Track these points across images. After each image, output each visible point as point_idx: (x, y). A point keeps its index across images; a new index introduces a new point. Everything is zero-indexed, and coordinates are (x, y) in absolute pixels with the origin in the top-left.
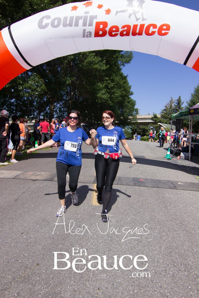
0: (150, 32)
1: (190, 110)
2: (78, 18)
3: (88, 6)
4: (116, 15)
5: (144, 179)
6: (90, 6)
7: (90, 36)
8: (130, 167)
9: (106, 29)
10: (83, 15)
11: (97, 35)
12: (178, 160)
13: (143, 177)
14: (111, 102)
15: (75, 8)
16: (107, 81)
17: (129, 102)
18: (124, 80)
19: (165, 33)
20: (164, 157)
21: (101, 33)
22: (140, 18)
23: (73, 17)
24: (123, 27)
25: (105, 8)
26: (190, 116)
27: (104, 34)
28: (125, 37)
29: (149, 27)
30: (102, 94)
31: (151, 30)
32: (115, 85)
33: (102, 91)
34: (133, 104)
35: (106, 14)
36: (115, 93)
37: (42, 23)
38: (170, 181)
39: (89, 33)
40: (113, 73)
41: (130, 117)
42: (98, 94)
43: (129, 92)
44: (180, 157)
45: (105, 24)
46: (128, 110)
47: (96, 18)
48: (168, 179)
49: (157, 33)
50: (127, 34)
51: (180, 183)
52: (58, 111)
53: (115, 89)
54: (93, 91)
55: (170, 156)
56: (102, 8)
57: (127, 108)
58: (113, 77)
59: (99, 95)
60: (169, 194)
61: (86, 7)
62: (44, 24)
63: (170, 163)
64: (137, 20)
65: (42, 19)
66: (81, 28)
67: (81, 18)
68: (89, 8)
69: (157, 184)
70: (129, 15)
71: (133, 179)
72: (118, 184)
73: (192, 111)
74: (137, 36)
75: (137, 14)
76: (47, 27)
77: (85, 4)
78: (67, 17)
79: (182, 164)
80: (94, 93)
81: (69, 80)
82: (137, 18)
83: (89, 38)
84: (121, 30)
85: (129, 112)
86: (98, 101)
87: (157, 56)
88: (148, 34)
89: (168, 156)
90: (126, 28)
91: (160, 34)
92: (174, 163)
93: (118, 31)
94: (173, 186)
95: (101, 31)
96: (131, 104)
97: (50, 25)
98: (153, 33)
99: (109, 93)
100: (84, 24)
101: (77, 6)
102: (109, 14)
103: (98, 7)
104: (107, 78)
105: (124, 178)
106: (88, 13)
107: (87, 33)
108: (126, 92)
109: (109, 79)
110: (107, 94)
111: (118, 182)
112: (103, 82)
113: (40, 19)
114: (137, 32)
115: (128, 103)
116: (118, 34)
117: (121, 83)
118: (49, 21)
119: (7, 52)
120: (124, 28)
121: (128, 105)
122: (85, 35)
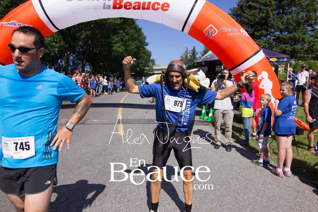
0: (156, 8)
1: (194, 63)
7: (110, 8)
8: (146, 113)
9: (122, 4)
11: (115, 7)
16: (122, 33)
17: (144, 53)
18: (138, 33)
19: (166, 9)
21: (118, 6)
24: (135, 3)
27: (120, 7)
28: (137, 10)
29: (154, 4)
30: (117, 47)
31: (156, 6)
32: (131, 37)
33: (117, 43)
34: (149, 55)
36: (130, 45)
39: (108, 6)
40: (127, 26)
41: (147, 68)
42: (113, 47)
43: (144, 43)
46: (144, 62)
49: (160, 8)
50: (139, 8)
52: (72, 64)
53: (130, 42)
54: (109, 44)
57: (143, 59)
58: (128, 30)
59: (115, 48)
66: (102, 2)
71: (148, 120)
72: (137, 123)
74: (146, 10)
76: (73, 0)
80: (109, 46)
81: (84, 34)
83: (109, 10)
84: (133, 5)
85: (144, 63)
86: (114, 54)
87: (162, 24)
88: (154, 9)
90: (137, 4)
91: (163, 9)
93: (132, 6)
95: (118, 5)
96: (147, 55)
98: (158, 9)
99: (124, 45)
104: (122, 31)
105: (142, 119)
107: (107, 6)
108: (141, 43)
109: (124, 32)
110: (123, 47)
112: (118, 35)
114: (146, 7)
116: (131, 8)
117: (136, 35)
121: (144, 56)
122: (105, 7)
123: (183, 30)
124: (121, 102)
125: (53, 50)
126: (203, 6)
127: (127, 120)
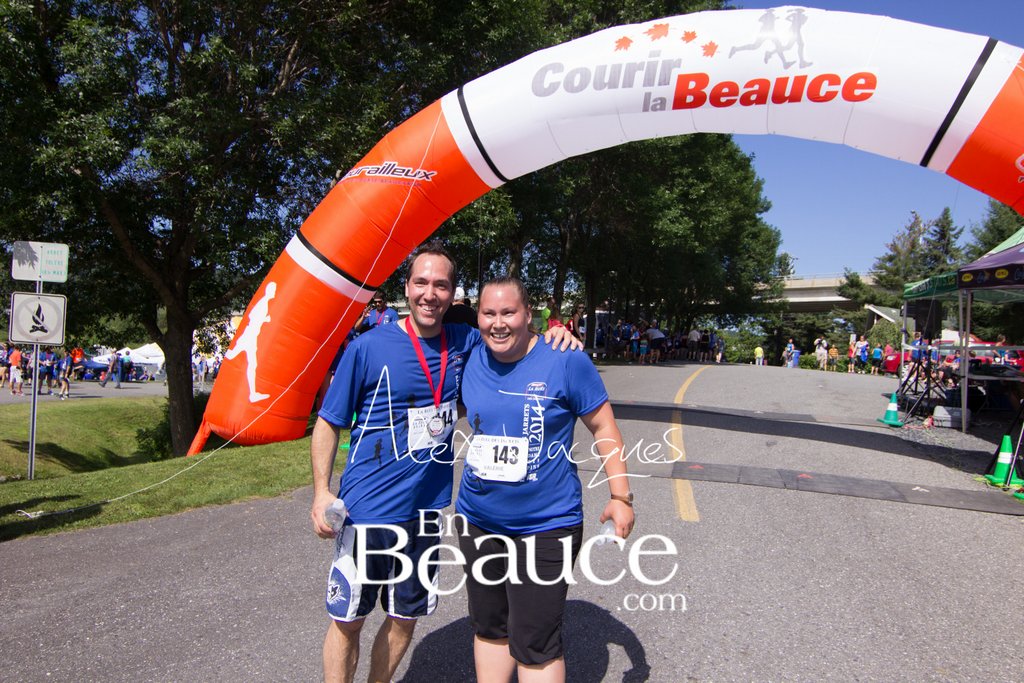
0: (822, 93)
1: (962, 274)
2: (632, 69)
3: (659, 38)
4: (730, 57)
5: (814, 475)
6: (663, 38)
7: (663, 108)
8: (768, 445)
9: (704, 90)
10: (646, 59)
11: (680, 103)
12: (924, 431)
13: (807, 470)
14: (697, 244)
15: (624, 43)
16: (687, 177)
17: (755, 236)
18: (740, 173)
19: (862, 94)
20: (878, 420)
21: (690, 99)
22: (794, 62)
23: (620, 66)
24: (748, 85)
25: (702, 40)
26: (960, 294)
27: (699, 101)
28: (754, 106)
29: (818, 81)
30: (669, 219)
31: (825, 88)
32: (712, 188)
33: (670, 210)
34: (771, 240)
35: (706, 54)
36: (711, 213)
37: (542, 82)
38: (889, 483)
39: (659, 102)
40: (703, 154)
41: (761, 286)
42: (657, 221)
43: (756, 202)
44: (933, 420)
45: (702, 79)
46: (752, 264)
47: (679, 66)
48: (883, 479)
49: (840, 95)
50: (761, 100)
51: (917, 488)
52: (526, 275)
53: (712, 203)
54: (643, 212)
55: (897, 418)
56: (695, 40)
57: (750, 257)
58: (706, 164)
59: (659, 225)
60: (881, 511)
61: (654, 39)
62: (546, 85)
63: (895, 438)
64: (787, 66)
65: (543, 72)
66: (639, 89)
67: (640, 67)
68: (661, 43)
69: (850, 487)
70: (763, 57)
71: (780, 472)
72: (738, 482)
73: (967, 278)
74: (786, 104)
75: (784, 53)
76: (553, 92)
77: (650, 32)
78: (605, 66)
79: (938, 442)
80: (644, 219)
81: (569, 185)
82: (787, 60)
83: (659, 112)
84: (742, 91)
85: (754, 269)
86: (657, 244)
87: (843, 145)
88: (815, 97)
89: (892, 417)
90: (756, 87)
91: (849, 96)
92: (911, 439)
93: (737, 95)
94: (899, 494)
95: (691, 94)
96: (763, 243)
97: (562, 85)
98: (830, 96)
99: (691, 214)
100: (648, 82)
101: (629, 37)
102: (712, 55)
103: (683, 39)
104: (685, 171)
105: (755, 468)
106: (658, 55)
107: (655, 100)
108: (746, 205)
109: (692, 173)
110: (686, 218)
111: (739, 479)
112: (674, 181)
113: (537, 74)
114: (787, 93)
115: (752, 238)
116: (734, 101)
117: (733, 180)
118: (560, 77)
119: (456, 153)
120: (752, 86)
121: (754, 245)
122: (650, 105)
123: (925, 162)
124: (678, 400)
125: (483, 235)
126: (1014, 72)
127: (702, 465)
